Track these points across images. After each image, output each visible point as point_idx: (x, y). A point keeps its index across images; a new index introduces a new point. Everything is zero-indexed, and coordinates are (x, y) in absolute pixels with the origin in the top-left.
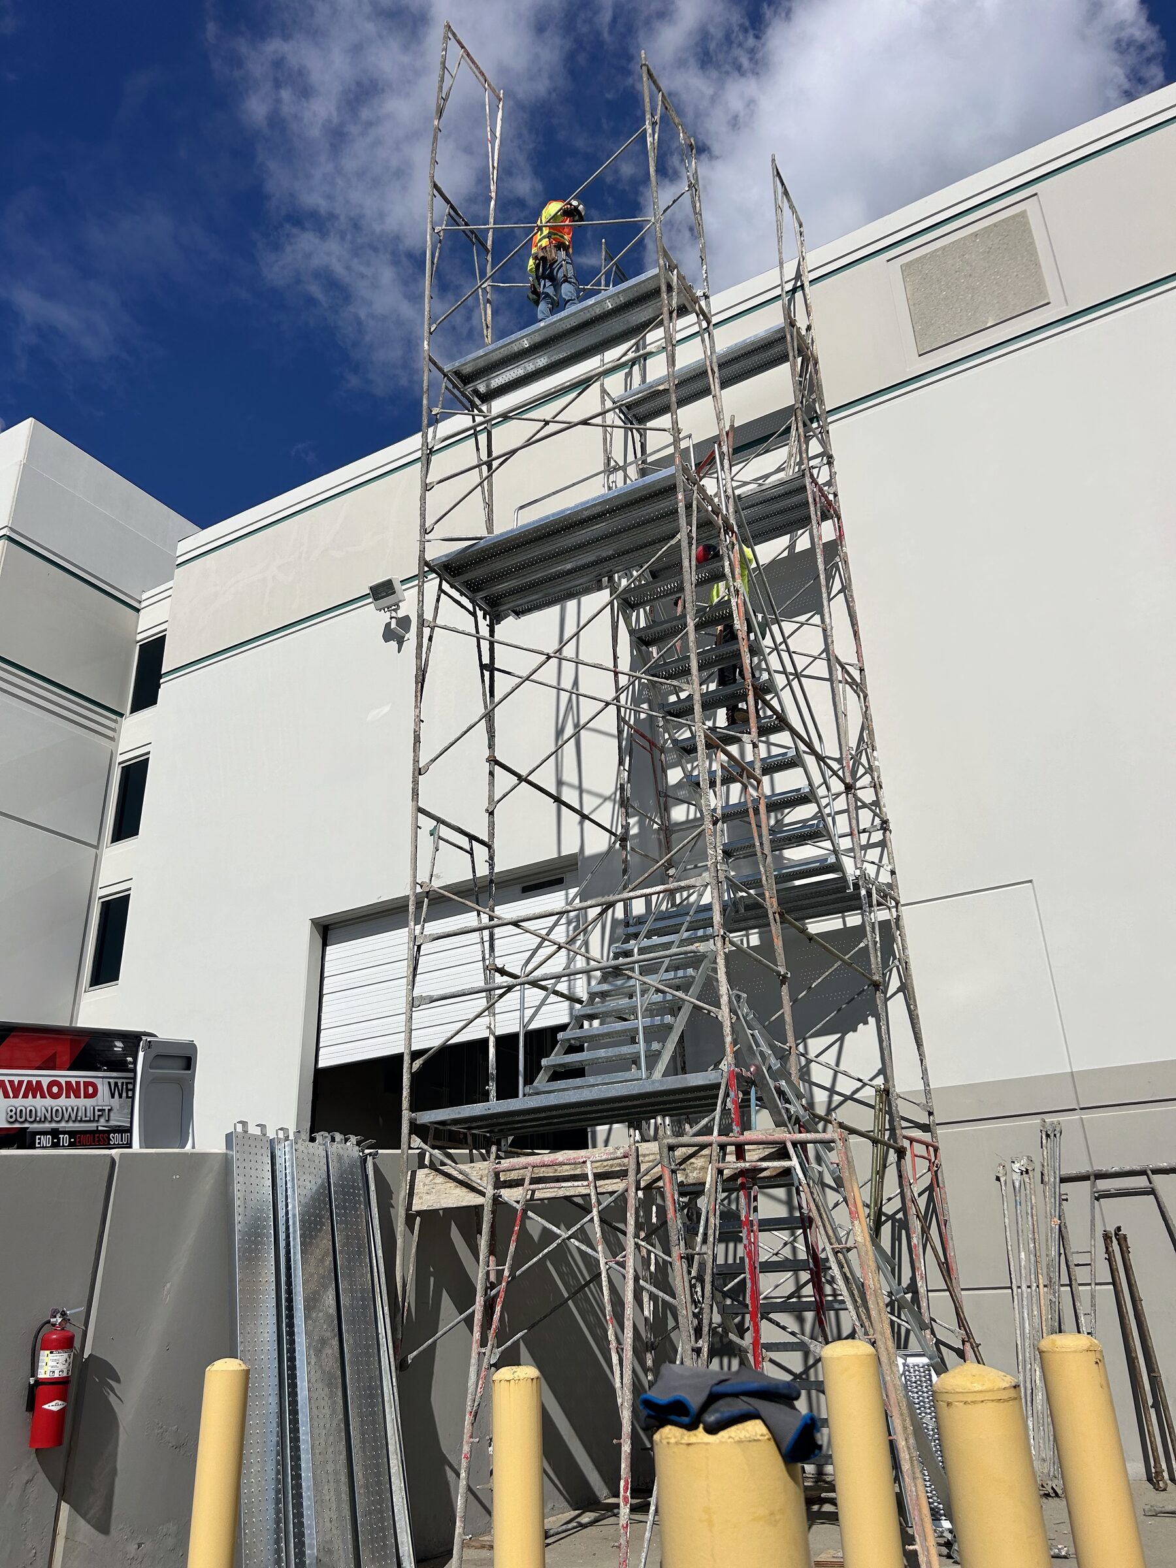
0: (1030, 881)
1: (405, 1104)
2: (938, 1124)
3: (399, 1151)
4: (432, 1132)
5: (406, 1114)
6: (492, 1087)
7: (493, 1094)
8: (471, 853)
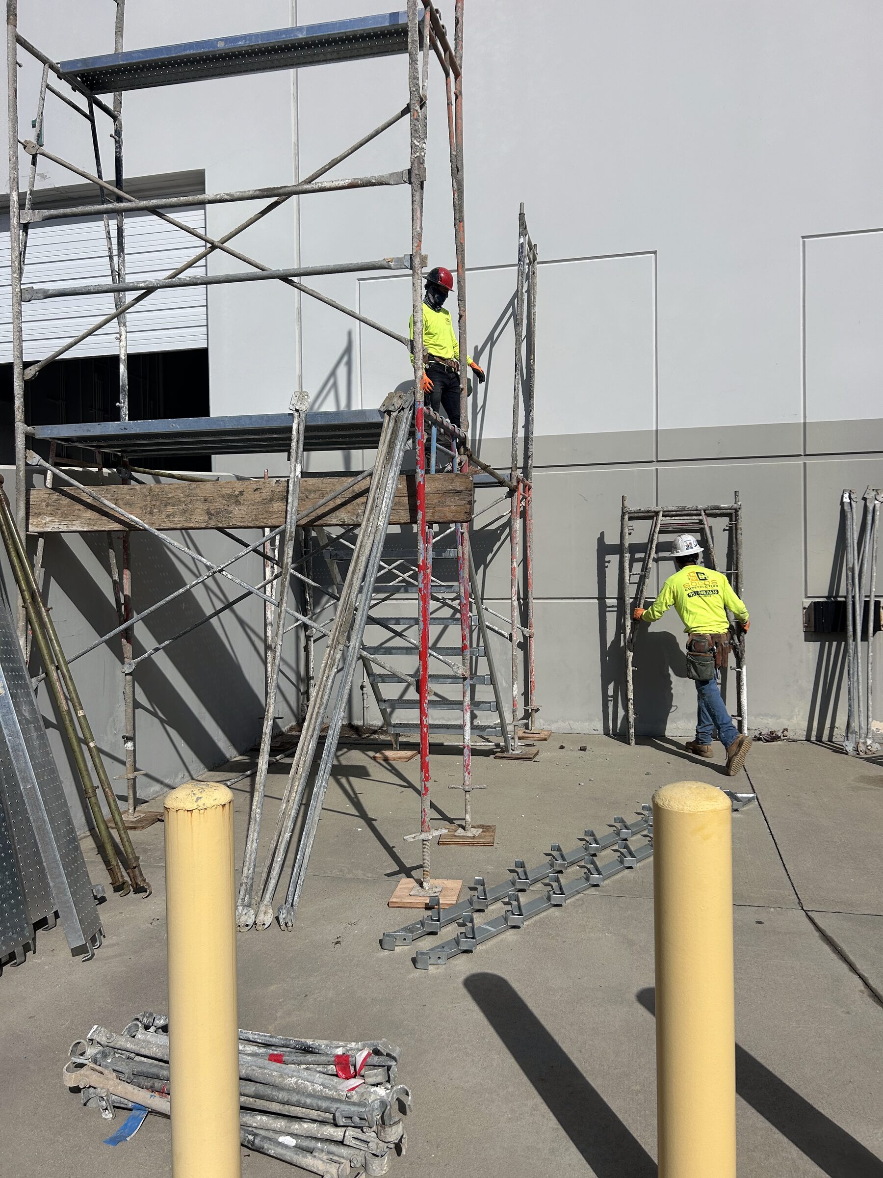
0: (655, 252)
1: (19, 415)
2: (534, 467)
3: (13, 467)
4: (53, 448)
5: (21, 428)
6: (124, 404)
7: (125, 412)
8: (91, 118)
